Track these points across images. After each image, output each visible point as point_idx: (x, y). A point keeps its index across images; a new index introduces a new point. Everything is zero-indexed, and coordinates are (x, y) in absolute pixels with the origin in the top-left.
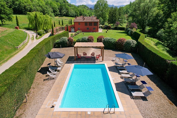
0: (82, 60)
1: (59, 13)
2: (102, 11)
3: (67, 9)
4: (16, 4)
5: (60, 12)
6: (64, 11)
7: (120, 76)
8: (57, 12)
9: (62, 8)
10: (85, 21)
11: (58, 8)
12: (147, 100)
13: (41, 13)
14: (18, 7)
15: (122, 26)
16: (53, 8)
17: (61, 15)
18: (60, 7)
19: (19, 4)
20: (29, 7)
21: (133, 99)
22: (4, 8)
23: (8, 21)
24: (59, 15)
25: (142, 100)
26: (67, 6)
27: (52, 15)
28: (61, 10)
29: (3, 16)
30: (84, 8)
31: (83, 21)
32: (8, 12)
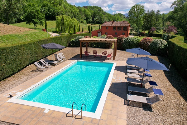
0: (90, 58)
1: (92, 21)
2: (137, 17)
3: (100, 17)
4: (51, 11)
5: (93, 19)
6: (97, 19)
7: (126, 76)
8: (89, 19)
9: (95, 15)
10: (113, 25)
11: (91, 16)
12: (151, 111)
13: (68, 17)
14: (52, 13)
15: (159, 32)
16: (86, 16)
17: (94, 23)
18: (93, 14)
19: (53, 11)
20: (61, 13)
21: (127, 105)
22: (38, 13)
23: (40, 25)
24: (91, 22)
25: (142, 109)
26: (100, 14)
27: (84, 22)
28: (93, 17)
29: (36, 20)
30: (120, 16)
31: (112, 25)
32: (41, 17)
